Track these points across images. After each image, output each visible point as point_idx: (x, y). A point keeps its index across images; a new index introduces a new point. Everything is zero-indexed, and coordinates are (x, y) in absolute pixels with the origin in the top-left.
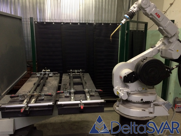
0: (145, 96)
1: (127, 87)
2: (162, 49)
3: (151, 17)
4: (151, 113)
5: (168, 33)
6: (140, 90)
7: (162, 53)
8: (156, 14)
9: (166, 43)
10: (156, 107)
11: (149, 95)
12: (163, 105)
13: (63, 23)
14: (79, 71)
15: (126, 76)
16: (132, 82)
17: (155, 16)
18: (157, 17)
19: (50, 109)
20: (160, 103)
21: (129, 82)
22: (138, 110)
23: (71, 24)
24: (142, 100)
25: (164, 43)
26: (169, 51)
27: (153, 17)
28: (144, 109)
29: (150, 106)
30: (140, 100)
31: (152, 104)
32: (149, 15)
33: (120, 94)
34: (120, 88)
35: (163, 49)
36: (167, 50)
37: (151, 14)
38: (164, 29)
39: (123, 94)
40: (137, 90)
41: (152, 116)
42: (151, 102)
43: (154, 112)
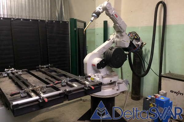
0: (112, 77)
1: (99, 72)
2: (116, 41)
3: (112, 16)
4: (117, 90)
5: (121, 29)
6: (108, 74)
7: (117, 44)
8: (115, 15)
9: (119, 36)
10: (120, 85)
11: (114, 76)
12: (123, 83)
13: (13, 18)
14: (48, 66)
15: (99, 63)
16: (103, 68)
17: (115, 16)
18: (116, 17)
19: (62, 96)
20: (121, 82)
21: (101, 68)
22: (110, 90)
23: (22, 20)
24: (111, 81)
25: (117, 37)
26: (123, 42)
27: (113, 17)
28: (113, 88)
29: (115, 85)
30: (109, 82)
31: (116, 83)
32: (111, 15)
33: (96, 79)
34: (95, 74)
35: (118, 41)
36: (121, 41)
37: (112, 15)
38: (119, 26)
39: (99, 79)
40: (106, 74)
41: (118, 92)
42: (116, 82)
43: (119, 89)
